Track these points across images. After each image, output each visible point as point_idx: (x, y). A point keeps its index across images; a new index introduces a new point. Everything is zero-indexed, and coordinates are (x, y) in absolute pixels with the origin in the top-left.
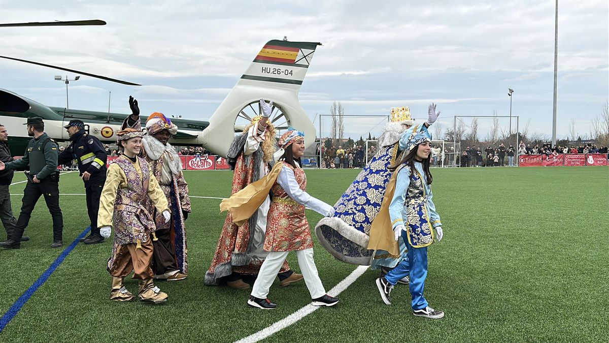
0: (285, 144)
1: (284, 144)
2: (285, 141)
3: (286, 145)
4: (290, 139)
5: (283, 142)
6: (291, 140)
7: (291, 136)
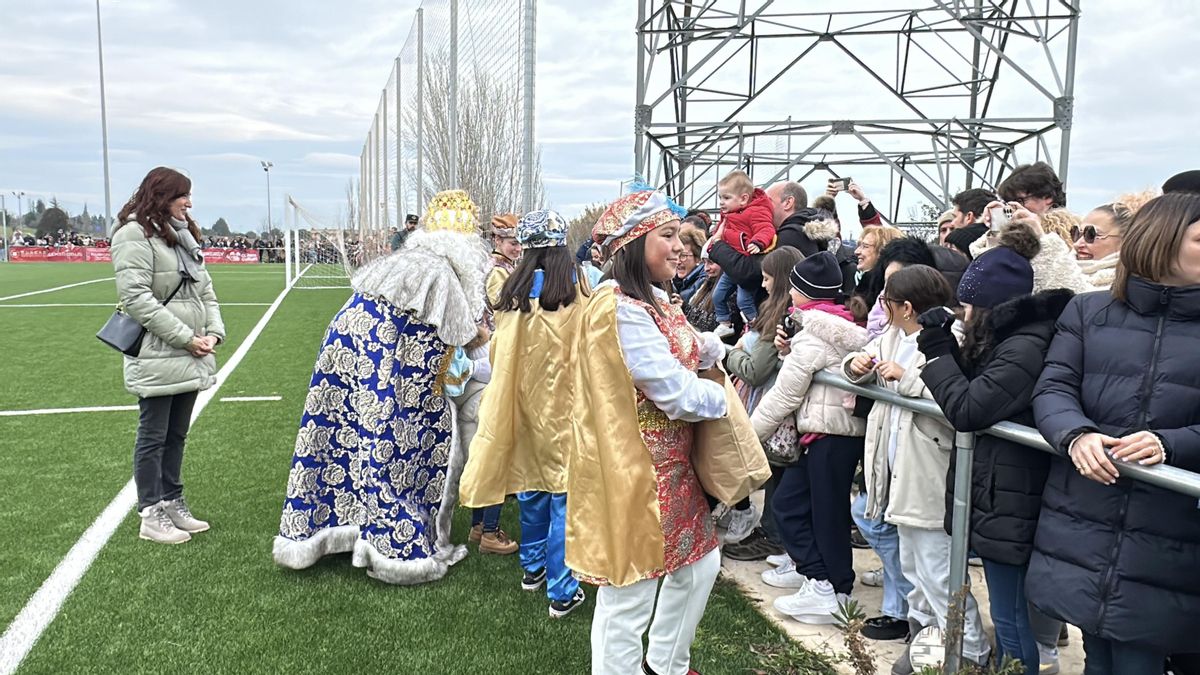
0: (621, 231)
1: (618, 233)
2: (624, 222)
3: (624, 236)
4: (639, 218)
5: (612, 225)
6: (640, 222)
7: (645, 211)
